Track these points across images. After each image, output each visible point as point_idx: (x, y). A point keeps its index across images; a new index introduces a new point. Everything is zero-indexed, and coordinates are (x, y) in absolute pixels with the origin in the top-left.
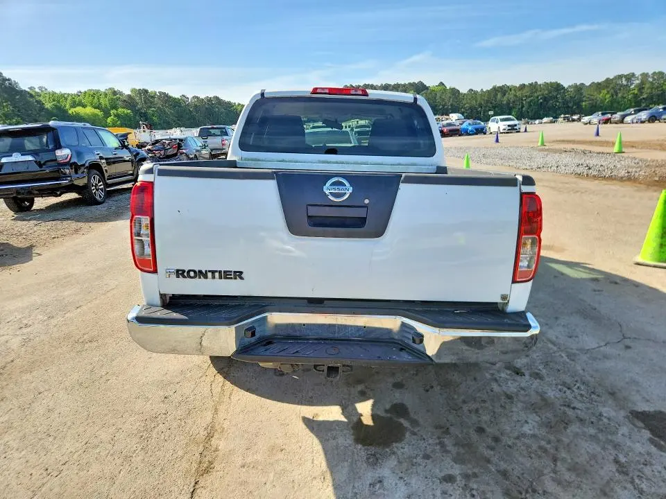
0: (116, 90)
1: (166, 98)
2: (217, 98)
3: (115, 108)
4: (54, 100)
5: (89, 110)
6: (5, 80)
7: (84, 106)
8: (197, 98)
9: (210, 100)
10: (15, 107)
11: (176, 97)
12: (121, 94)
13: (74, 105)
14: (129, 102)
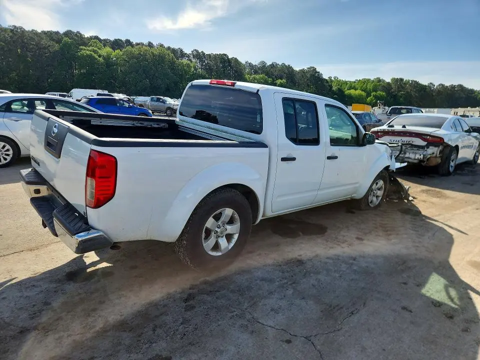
0: (381, 79)
1: (416, 85)
2: (461, 86)
3: (376, 91)
4: (339, 85)
5: (358, 92)
6: (317, 72)
7: (356, 89)
8: (443, 85)
9: (453, 87)
10: (316, 88)
11: (424, 84)
12: (384, 81)
13: (350, 88)
14: (387, 87)
